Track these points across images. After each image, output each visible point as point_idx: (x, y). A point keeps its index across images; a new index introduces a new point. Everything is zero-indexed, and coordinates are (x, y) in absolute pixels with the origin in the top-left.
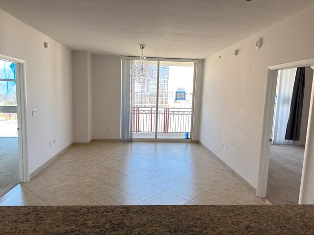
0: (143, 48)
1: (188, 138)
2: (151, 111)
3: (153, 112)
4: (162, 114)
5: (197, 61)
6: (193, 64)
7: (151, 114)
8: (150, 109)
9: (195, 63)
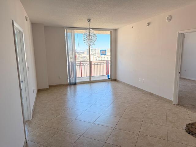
0: (90, 21)
1: (109, 78)
2: (81, 63)
3: (82, 64)
4: (88, 65)
5: (112, 30)
6: (109, 32)
7: (81, 65)
8: (80, 63)
9: (111, 32)
